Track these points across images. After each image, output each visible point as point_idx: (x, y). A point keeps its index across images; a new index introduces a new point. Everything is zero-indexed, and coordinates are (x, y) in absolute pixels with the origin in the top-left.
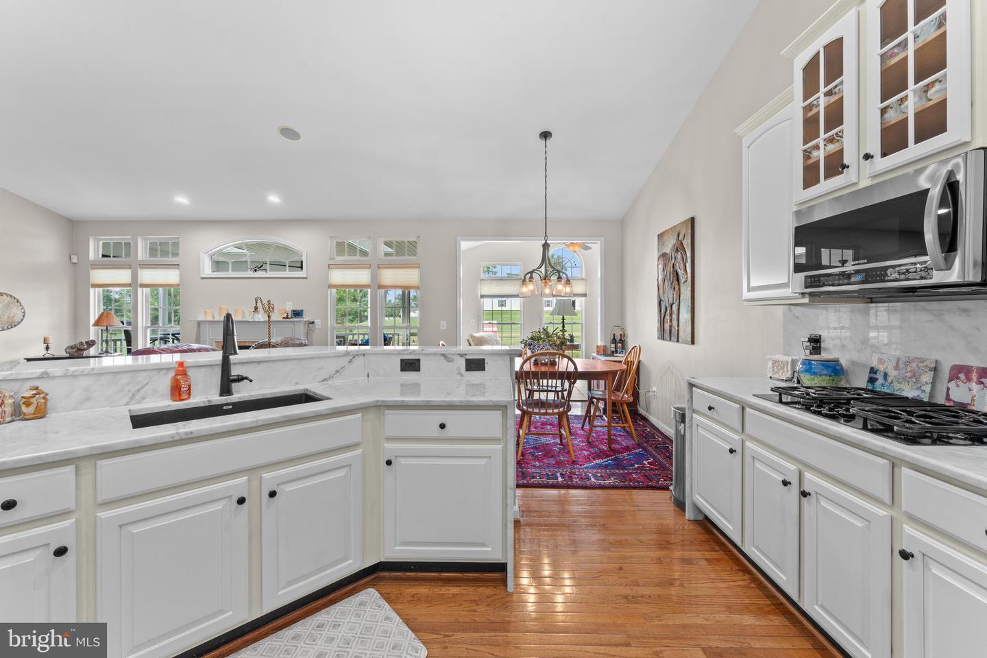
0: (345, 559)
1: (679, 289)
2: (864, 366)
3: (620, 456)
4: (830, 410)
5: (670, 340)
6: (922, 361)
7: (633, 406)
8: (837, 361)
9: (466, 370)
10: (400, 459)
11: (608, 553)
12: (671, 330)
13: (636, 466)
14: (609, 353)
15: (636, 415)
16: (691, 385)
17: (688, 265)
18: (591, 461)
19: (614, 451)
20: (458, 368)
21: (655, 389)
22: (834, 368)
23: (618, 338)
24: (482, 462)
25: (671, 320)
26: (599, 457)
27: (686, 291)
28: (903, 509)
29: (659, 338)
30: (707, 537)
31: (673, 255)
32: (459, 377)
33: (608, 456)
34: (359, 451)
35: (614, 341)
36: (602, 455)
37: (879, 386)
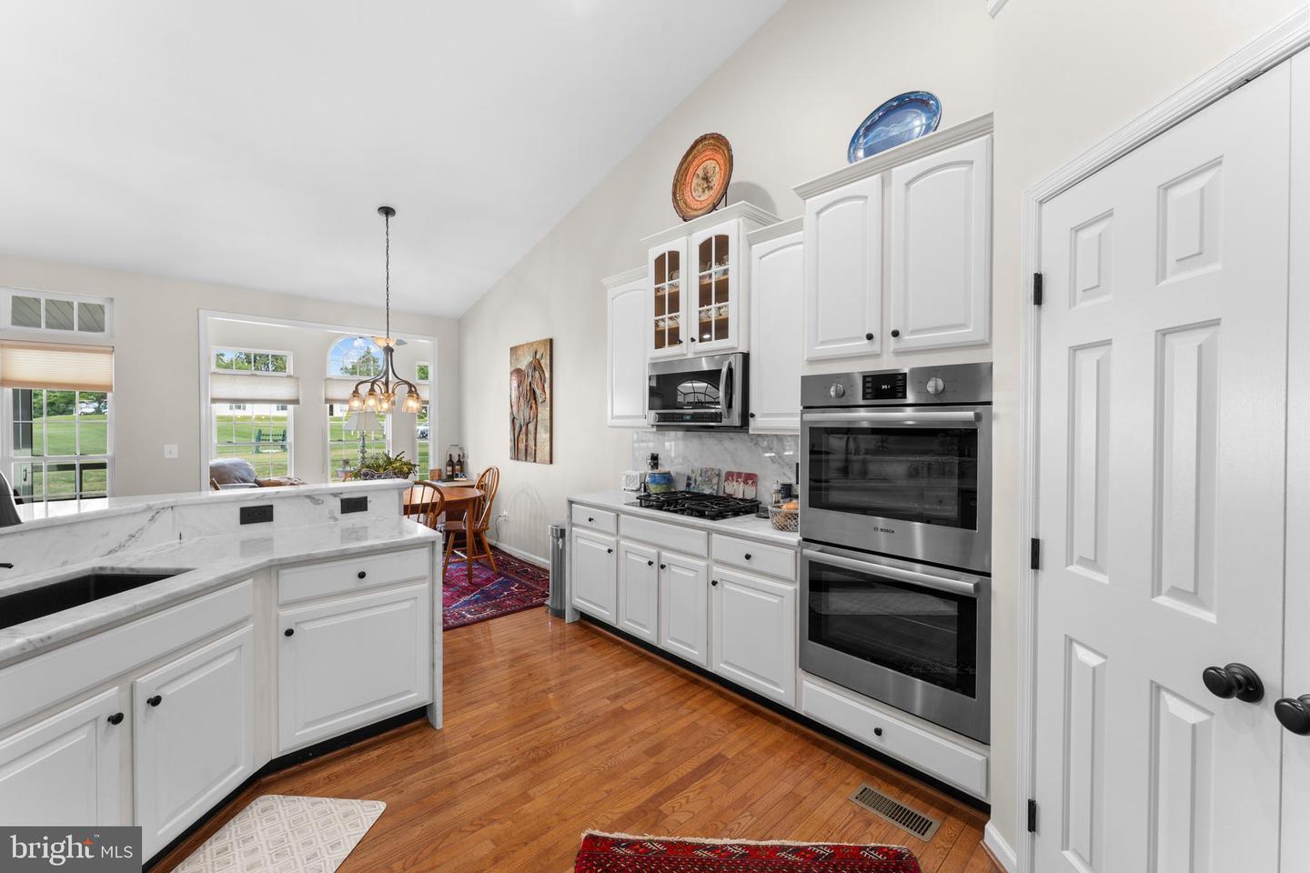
0: (235, 766)
1: (537, 409)
2: (684, 475)
3: (486, 588)
4: (675, 507)
5: (526, 460)
6: (713, 470)
7: (478, 535)
8: (669, 473)
9: (342, 513)
10: (303, 626)
11: (514, 669)
12: (526, 450)
13: (506, 593)
14: (444, 477)
15: (480, 545)
16: (571, 502)
17: (547, 386)
18: (455, 601)
19: (477, 585)
20: (331, 512)
21: (505, 513)
22: (668, 479)
23: (455, 460)
24: (407, 605)
25: (527, 440)
26: (464, 595)
27: (544, 412)
28: (713, 557)
29: (511, 459)
30: (586, 631)
31: (530, 374)
32: (332, 522)
33: (473, 591)
34: (250, 627)
35: (450, 463)
36: (464, 592)
37: (694, 489)
